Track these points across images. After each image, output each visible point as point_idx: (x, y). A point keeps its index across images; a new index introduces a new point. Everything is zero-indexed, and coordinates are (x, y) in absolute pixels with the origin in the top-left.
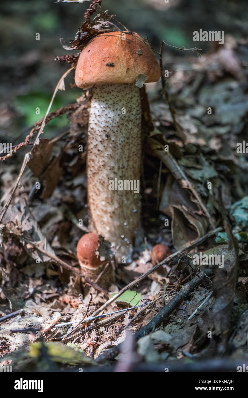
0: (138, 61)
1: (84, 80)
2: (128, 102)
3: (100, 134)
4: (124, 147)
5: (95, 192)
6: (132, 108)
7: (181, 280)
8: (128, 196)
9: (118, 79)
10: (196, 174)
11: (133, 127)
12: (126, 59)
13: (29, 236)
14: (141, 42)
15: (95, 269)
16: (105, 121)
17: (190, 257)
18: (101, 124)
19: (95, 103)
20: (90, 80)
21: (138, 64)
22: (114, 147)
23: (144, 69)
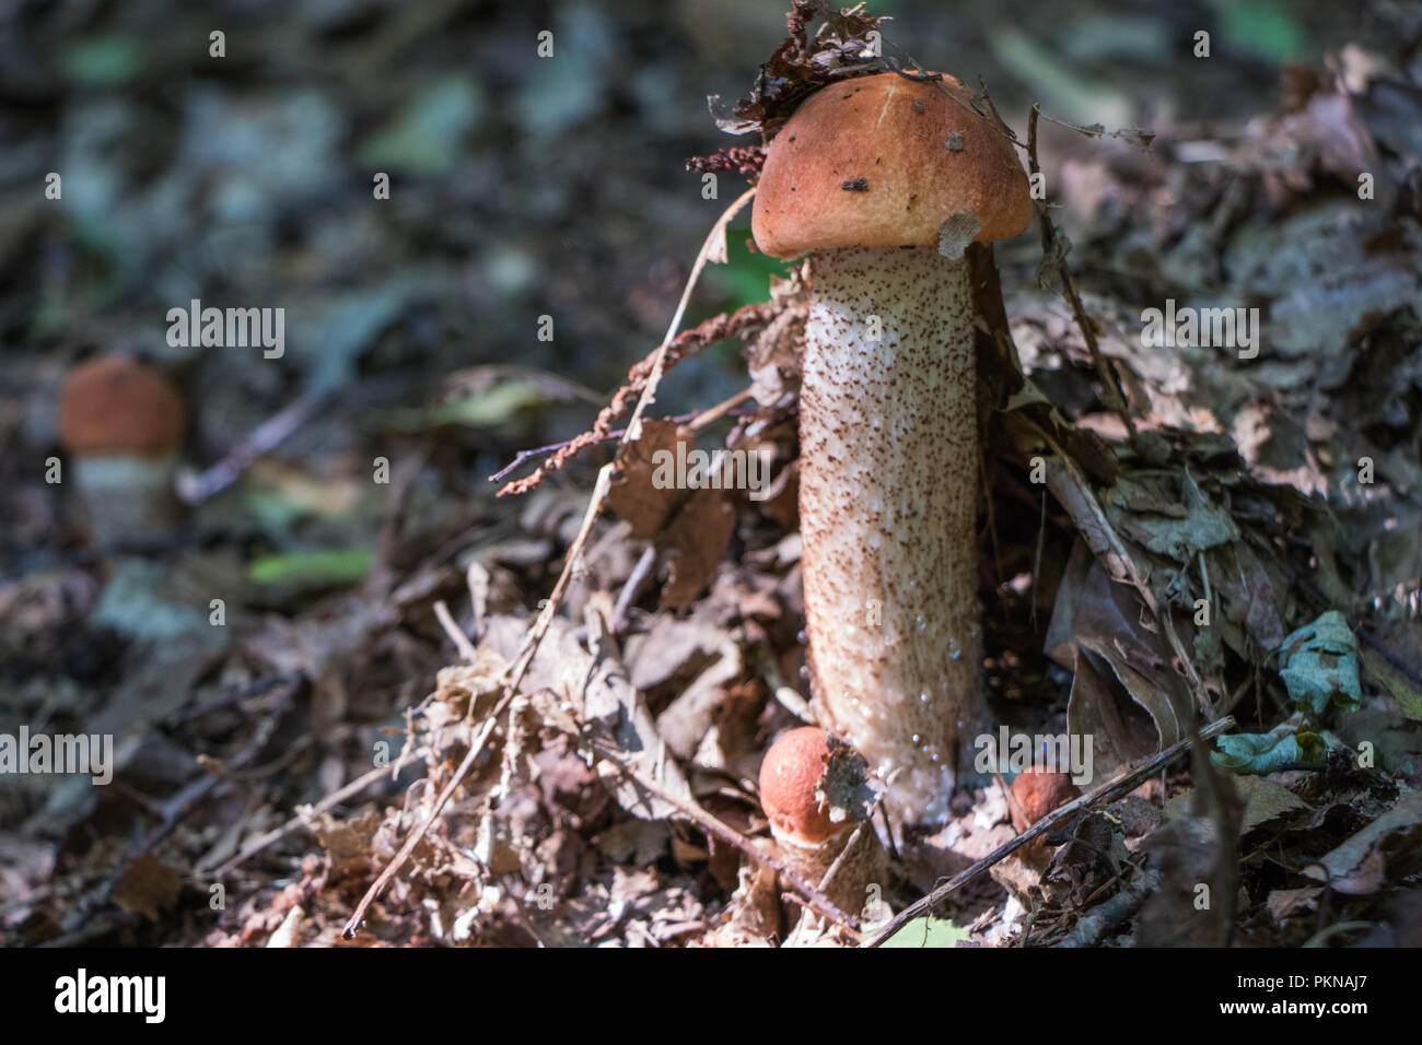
0: (949, 171)
1: (775, 234)
2: (923, 304)
3: (833, 406)
4: (914, 448)
5: (823, 594)
6: (939, 321)
7: (1088, 892)
8: (931, 605)
9: (879, 232)
10: (1161, 536)
11: (942, 383)
12: (907, 165)
13: (609, 736)
14: (963, 107)
15: (816, 846)
16: (847, 364)
17: (1113, 819)
18: (838, 373)
19: (819, 305)
20: (794, 235)
21: (948, 181)
22: (882, 450)
23: (969, 197)
